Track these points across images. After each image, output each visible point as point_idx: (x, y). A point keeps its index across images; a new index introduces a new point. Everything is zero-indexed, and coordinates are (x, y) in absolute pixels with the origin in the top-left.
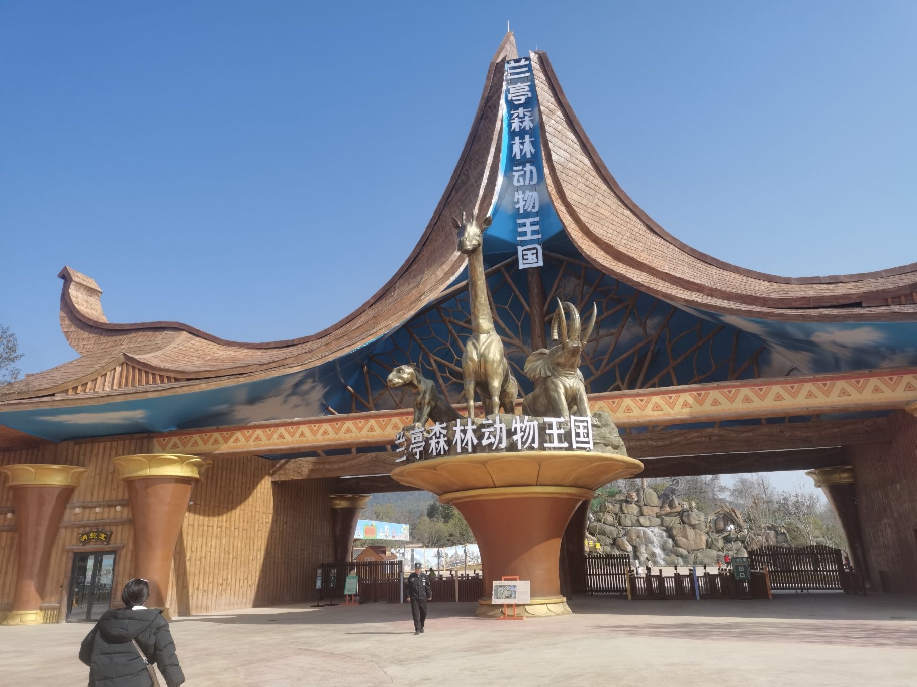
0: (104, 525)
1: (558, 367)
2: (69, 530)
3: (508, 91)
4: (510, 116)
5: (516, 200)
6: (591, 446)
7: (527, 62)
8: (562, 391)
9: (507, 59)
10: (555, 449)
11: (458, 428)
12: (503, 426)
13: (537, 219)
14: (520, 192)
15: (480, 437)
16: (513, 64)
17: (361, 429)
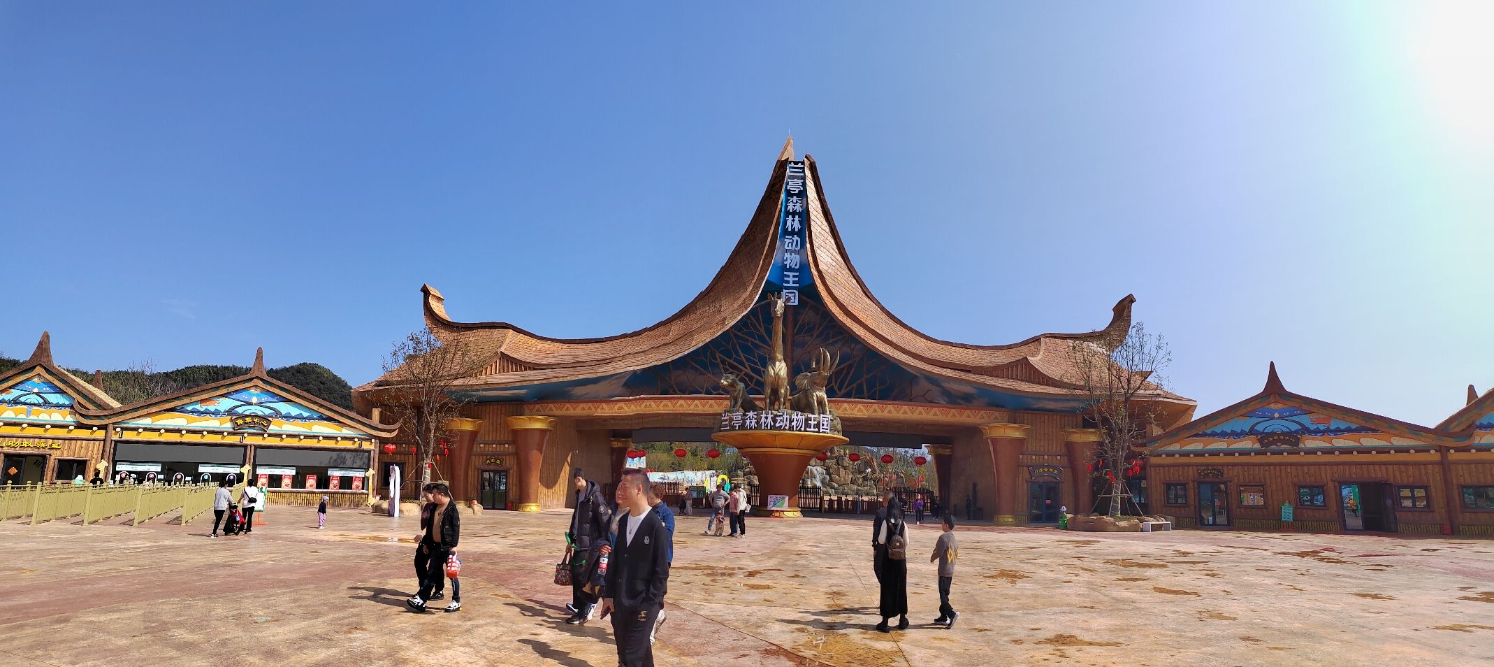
0: (498, 455)
1: (815, 385)
2: (477, 457)
3: (787, 184)
4: (787, 201)
5: (785, 259)
6: (828, 431)
7: (802, 166)
8: (815, 398)
9: (790, 160)
10: (811, 431)
11: (764, 416)
12: (788, 417)
13: (798, 274)
14: (789, 254)
15: (775, 421)
16: (792, 165)
17: (690, 405)
